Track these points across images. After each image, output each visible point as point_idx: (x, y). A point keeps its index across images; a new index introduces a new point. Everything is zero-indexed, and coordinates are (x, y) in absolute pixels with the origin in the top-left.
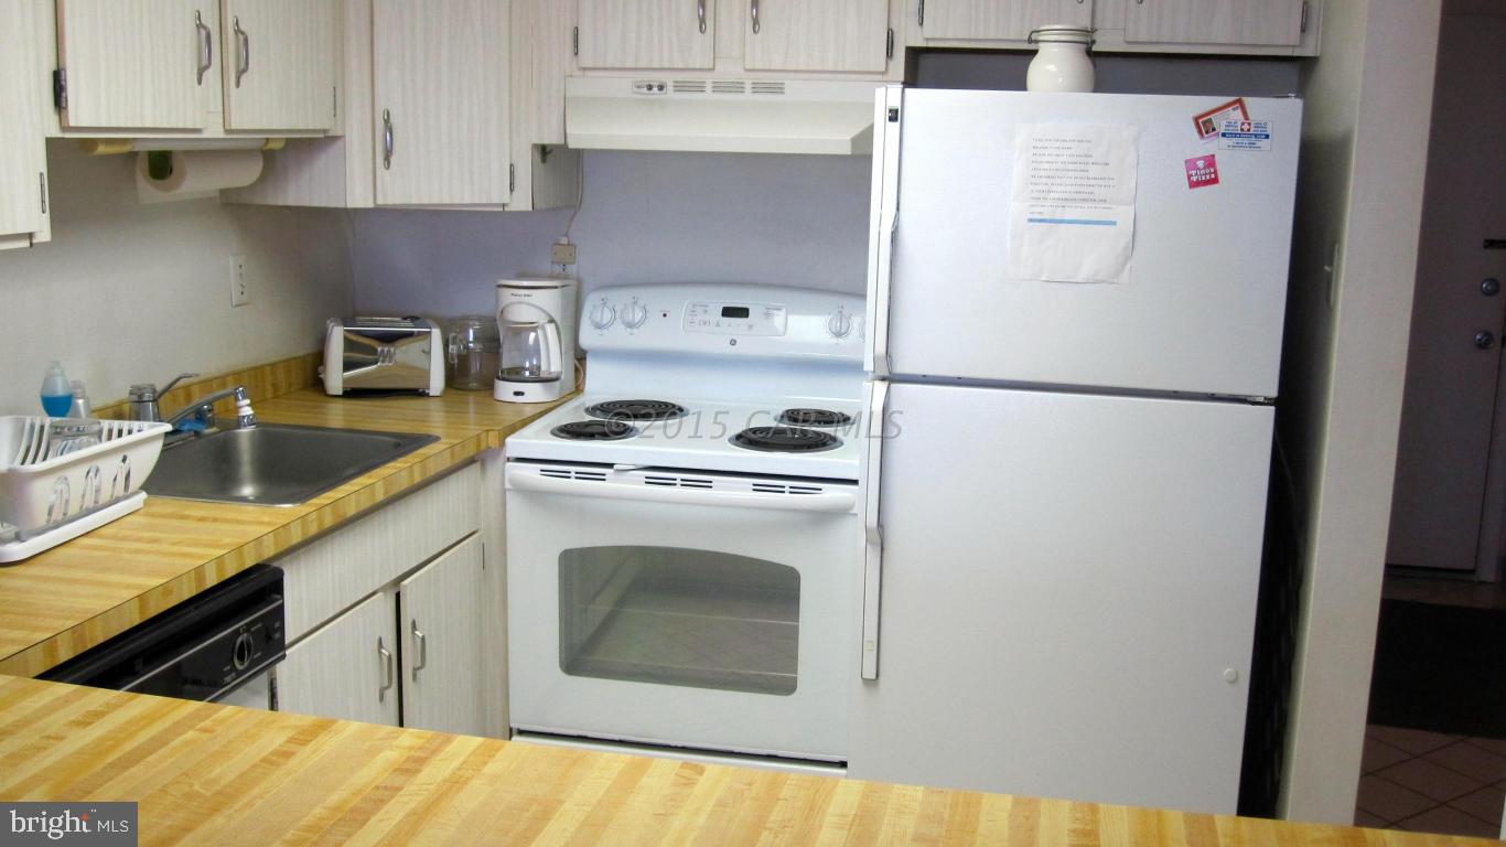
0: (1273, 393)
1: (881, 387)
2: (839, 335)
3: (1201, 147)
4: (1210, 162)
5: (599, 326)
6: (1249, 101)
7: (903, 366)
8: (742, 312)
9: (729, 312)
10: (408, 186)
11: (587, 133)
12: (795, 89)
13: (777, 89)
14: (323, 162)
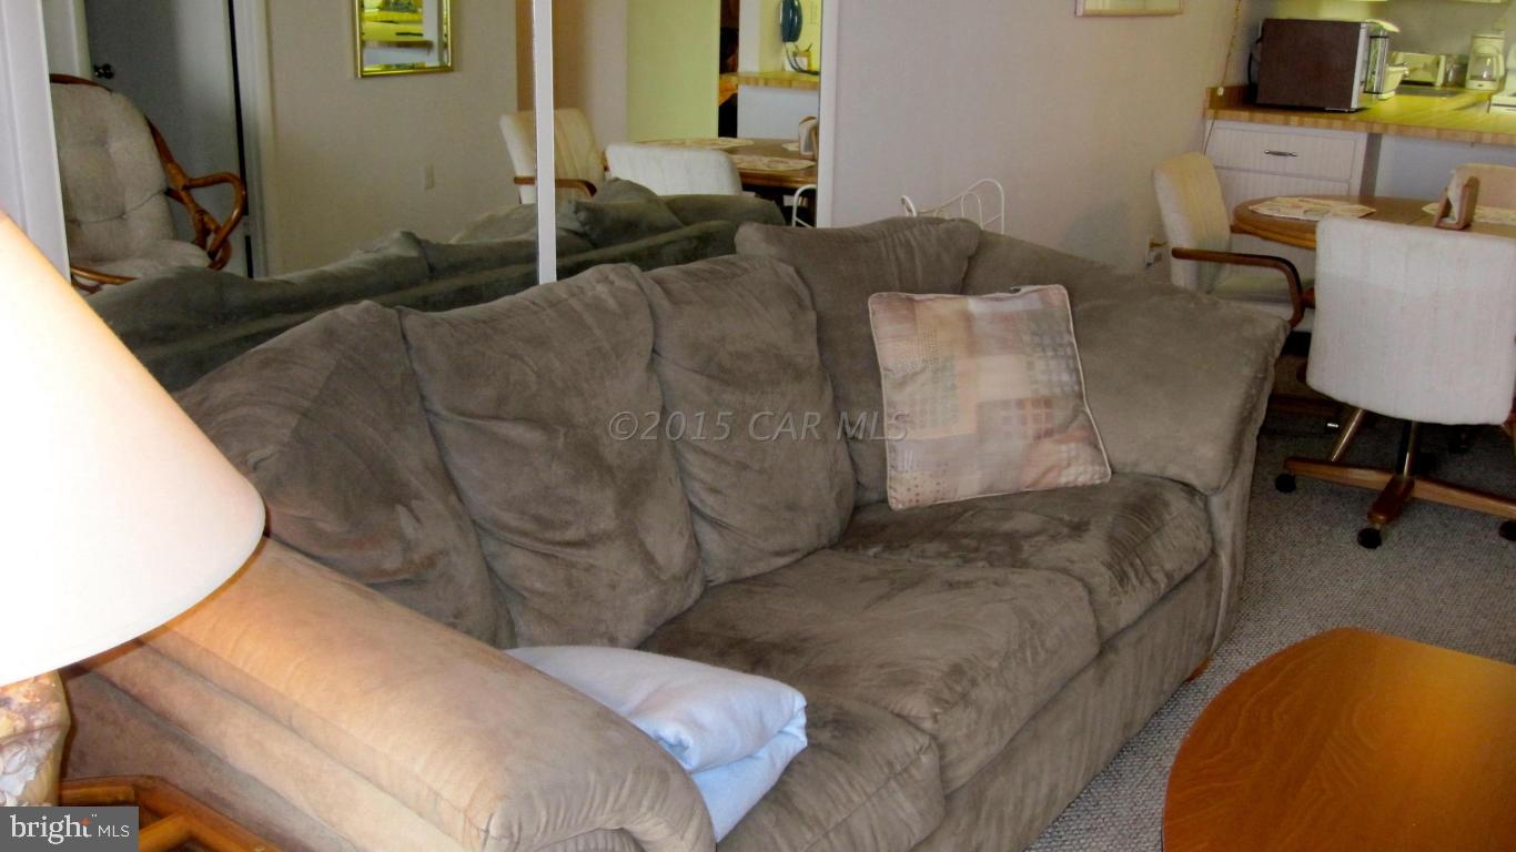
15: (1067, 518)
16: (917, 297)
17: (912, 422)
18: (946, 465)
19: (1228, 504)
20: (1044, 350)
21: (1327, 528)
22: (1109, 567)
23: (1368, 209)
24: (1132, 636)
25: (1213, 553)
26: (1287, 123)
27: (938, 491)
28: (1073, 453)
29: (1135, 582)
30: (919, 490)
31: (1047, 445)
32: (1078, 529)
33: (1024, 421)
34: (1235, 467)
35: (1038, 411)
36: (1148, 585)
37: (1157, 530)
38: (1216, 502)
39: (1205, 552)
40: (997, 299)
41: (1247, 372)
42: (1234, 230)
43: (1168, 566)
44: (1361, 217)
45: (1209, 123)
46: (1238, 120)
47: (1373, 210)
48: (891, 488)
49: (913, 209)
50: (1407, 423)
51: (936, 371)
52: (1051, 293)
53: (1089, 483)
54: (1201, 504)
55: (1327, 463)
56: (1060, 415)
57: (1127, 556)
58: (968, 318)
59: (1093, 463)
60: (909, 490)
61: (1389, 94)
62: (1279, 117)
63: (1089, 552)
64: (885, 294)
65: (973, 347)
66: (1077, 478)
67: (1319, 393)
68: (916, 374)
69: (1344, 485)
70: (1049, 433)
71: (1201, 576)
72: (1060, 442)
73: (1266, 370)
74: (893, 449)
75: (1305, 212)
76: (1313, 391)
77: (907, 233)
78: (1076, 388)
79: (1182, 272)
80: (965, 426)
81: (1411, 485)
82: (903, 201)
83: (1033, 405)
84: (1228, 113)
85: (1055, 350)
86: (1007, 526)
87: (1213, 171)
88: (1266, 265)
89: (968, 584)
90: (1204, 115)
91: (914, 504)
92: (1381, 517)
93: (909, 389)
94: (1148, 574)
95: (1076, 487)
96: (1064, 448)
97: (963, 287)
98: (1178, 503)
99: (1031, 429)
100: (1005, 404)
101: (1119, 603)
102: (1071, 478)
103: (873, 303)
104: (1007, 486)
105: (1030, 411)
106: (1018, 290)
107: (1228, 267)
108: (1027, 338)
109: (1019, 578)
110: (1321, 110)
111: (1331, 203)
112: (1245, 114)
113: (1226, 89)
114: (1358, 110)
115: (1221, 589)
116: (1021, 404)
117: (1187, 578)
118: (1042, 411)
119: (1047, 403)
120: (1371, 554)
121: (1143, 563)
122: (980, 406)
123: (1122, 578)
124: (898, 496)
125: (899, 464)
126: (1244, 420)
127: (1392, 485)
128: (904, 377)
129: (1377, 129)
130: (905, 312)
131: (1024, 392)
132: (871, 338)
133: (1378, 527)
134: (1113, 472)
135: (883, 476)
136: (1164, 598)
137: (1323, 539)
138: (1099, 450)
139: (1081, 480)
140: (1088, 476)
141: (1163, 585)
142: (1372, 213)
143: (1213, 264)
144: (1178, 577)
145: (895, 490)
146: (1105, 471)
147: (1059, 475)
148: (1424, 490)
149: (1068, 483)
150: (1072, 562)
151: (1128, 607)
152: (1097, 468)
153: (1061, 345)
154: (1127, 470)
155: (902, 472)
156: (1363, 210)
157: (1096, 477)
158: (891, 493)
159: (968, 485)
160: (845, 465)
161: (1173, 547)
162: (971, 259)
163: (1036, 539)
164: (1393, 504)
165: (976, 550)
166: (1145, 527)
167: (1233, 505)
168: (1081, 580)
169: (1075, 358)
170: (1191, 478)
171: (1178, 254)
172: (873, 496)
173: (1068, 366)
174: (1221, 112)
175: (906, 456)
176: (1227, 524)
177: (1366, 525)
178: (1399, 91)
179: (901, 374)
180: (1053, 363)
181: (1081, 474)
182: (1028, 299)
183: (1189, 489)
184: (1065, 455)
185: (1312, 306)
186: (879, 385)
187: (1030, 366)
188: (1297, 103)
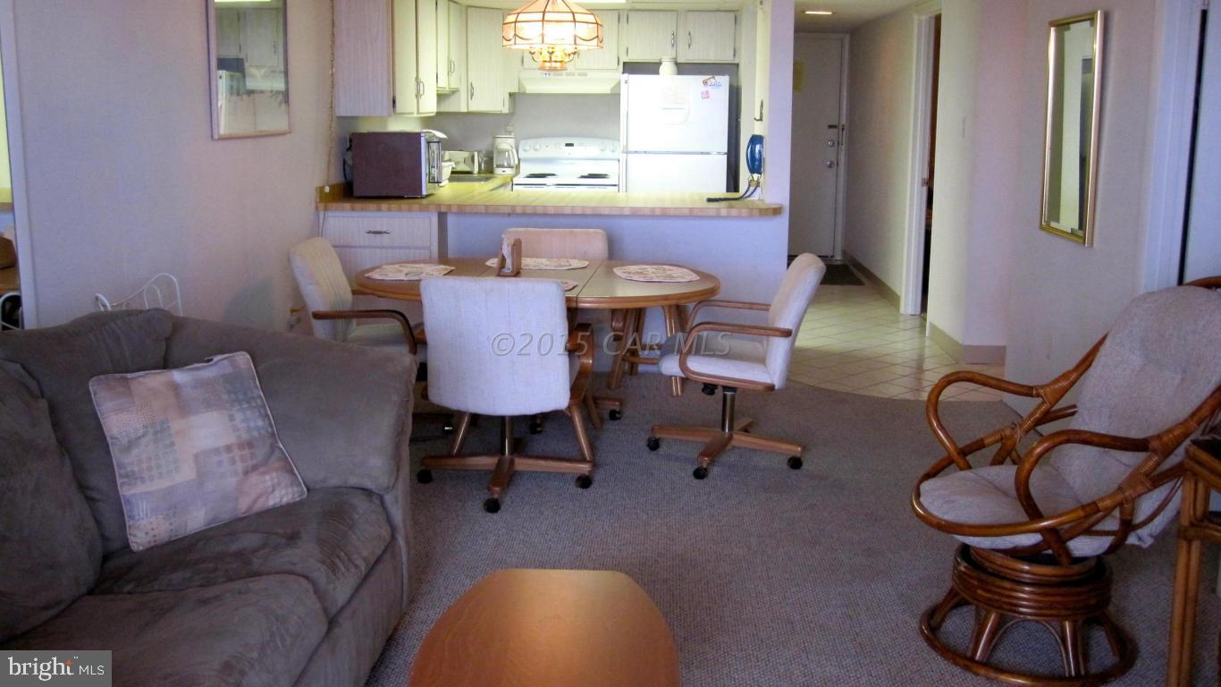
0: (726, 151)
1: (625, 155)
2: (603, 150)
3: (704, 89)
4: (707, 92)
5: (525, 151)
6: (716, 77)
7: (630, 149)
8: (572, 145)
9: (567, 145)
10: (476, 106)
11: (531, 88)
12: (591, 75)
13: (585, 75)
14: (453, 98)
15: (281, 531)
16: (129, 376)
17: (142, 478)
18: (175, 507)
19: (396, 498)
20: (240, 405)
21: (460, 504)
22: (323, 562)
23: (450, 268)
24: (348, 612)
25: (393, 537)
26: (379, 210)
27: (172, 530)
28: (276, 480)
29: (343, 569)
30: (156, 532)
31: (254, 478)
32: (293, 538)
33: (233, 462)
34: (398, 470)
35: (244, 453)
36: (353, 570)
37: (351, 528)
38: (388, 498)
39: (388, 538)
40: (198, 369)
41: (395, 398)
42: (354, 292)
43: (365, 554)
44: (445, 275)
45: (321, 214)
46: (343, 210)
47: (453, 268)
48: (130, 534)
49: (108, 304)
50: (502, 418)
51: (156, 433)
52: (237, 358)
53: (292, 501)
54: (378, 502)
55: (450, 456)
56: (261, 452)
57: (333, 552)
58: (175, 388)
59: (292, 485)
60: (147, 533)
61: (445, 183)
62: (372, 205)
63: (305, 554)
64: (102, 377)
65: (184, 409)
66: (281, 499)
67: (438, 406)
68: (139, 438)
69: (466, 470)
70: (255, 468)
71: (388, 556)
72: (264, 473)
73: (409, 395)
74: (128, 501)
75: (406, 274)
76: (433, 405)
77: (113, 325)
78: (270, 430)
79: (321, 329)
80: (187, 473)
81: (512, 462)
82: (97, 298)
83: (239, 448)
84: (334, 205)
85: (248, 402)
86: (234, 547)
87: (332, 249)
88: (384, 317)
89: (217, 598)
90: (317, 208)
91: (153, 544)
92: (497, 489)
93: (135, 452)
94: (353, 563)
95: (281, 506)
96: (268, 477)
97: (166, 364)
98: (361, 505)
99: (240, 467)
100: (217, 451)
101: (335, 588)
102: (277, 500)
103: (93, 386)
104: (225, 516)
105: (237, 453)
106: (212, 360)
107: (355, 321)
108: (225, 397)
109: (256, 585)
110: (401, 198)
111: (422, 265)
112: (347, 205)
113: (330, 187)
114: (427, 196)
115: (402, 563)
116: (229, 448)
117: (378, 561)
118: (246, 452)
119: (250, 444)
120: (495, 516)
121: (346, 554)
122: (196, 457)
123: (333, 568)
124: (138, 541)
125: (135, 513)
126: (399, 434)
127: (499, 464)
128: (129, 442)
129: (443, 210)
130: (122, 389)
131: (230, 439)
132: (95, 414)
133: (496, 496)
134: (308, 490)
135: (123, 526)
136: (365, 578)
137: (460, 513)
138: (295, 475)
139: (285, 500)
140: (290, 496)
141: (363, 568)
142: (452, 271)
143: (343, 320)
144: (373, 560)
145: (135, 536)
146: (303, 490)
147: (267, 499)
148: (522, 464)
149: (275, 504)
150: (295, 564)
151: (341, 591)
152: (296, 489)
153: (253, 398)
154: (318, 486)
155: (138, 520)
156: (446, 269)
157: (296, 496)
158: (131, 539)
159: (196, 519)
160: (91, 524)
161: (366, 537)
162: (168, 339)
163: (261, 552)
164: (504, 477)
165: (215, 570)
166: (342, 527)
167: (400, 499)
168: (304, 576)
169: (264, 407)
170: (369, 484)
171: (317, 316)
172: (116, 545)
173: (261, 414)
174: (329, 205)
175: (140, 507)
176: (398, 515)
177: (487, 497)
178: (451, 180)
179: (126, 440)
180: (248, 413)
181: (284, 495)
182: (220, 366)
183: (367, 492)
184: (270, 483)
185: (424, 343)
186: (108, 452)
187: (232, 418)
188: (384, 194)
